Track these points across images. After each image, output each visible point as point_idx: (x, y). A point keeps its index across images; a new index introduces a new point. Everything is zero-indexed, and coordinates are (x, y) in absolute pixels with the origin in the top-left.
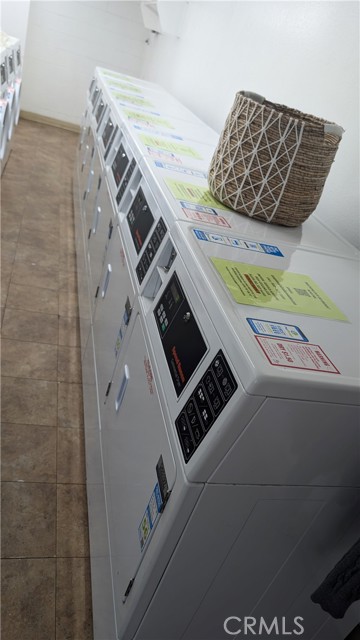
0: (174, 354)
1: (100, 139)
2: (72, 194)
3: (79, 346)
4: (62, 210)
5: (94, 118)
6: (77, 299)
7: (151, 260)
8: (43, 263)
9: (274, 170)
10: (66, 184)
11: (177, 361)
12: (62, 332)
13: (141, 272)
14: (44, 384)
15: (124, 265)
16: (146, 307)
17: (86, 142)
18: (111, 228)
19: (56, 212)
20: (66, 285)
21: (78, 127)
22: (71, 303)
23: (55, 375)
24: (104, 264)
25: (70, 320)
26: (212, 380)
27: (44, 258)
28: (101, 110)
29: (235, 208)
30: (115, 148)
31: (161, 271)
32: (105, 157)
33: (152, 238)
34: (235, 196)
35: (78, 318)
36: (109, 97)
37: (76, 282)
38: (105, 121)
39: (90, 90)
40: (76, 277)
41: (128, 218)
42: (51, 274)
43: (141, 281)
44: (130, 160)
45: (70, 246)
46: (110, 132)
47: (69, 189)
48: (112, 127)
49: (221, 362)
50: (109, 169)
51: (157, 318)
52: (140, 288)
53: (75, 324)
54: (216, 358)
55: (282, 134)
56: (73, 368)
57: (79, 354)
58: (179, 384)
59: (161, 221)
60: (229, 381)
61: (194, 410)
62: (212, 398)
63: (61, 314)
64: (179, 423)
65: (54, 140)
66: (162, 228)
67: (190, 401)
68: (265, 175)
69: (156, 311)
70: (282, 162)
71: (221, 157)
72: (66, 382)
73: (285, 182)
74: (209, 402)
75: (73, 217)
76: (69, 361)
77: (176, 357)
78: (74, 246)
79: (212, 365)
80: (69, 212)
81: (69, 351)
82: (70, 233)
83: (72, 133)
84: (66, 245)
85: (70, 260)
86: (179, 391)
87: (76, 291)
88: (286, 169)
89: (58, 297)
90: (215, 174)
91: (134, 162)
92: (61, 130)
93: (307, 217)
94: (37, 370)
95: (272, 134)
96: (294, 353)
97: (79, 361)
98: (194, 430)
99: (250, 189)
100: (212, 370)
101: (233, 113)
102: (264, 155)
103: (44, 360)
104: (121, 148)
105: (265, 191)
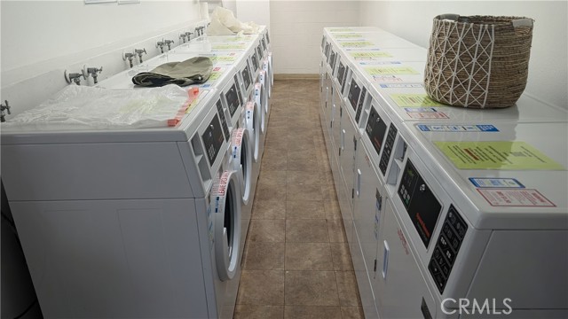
0: (419, 218)
1: (336, 79)
2: (321, 126)
3: (346, 241)
4: (315, 140)
5: (329, 65)
6: (338, 205)
7: (389, 155)
8: (307, 182)
9: (477, 67)
10: (315, 120)
11: (422, 223)
12: (331, 231)
13: (383, 167)
14: (324, 273)
15: (370, 165)
16: (392, 191)
17: (326, 85)
18: (355, 142)
19: (311, 142)
20: (328, 196)
21: (318, 76)
22: (334, 209)
23: (332, 265)
24: (355, 171)
25: (335, 222)
26: (450, 228)
27: (308, 178)
28: (333, 58)
29: (450, 103)
30: (348, 83)
31: (398, 162)
32: (342, 92)
33: (387, 140)
34: (449, 94)
35: (342, 220)
36: (337, 47)
37: (335, 192)
38: (337, 65)
39: (322, 45)
40: (335, 188)
41: (367, 130)
42: (316, 189)
43: (384, 174)
44: (361, 88)
45: (326, 166)
46: (343, 72)
47: (318, 123)
48: (344, 68)
49: (453, 213)
50: (346, 99)
51: (401, 196)
52: (384, 179)
53: (340, 225)
54: (450, 211)
55: (477, 38)
56: (345, 259)
57: (348, 248)
58: (426, 239)
59: (392, 125)
60: (461, 224)
61: (440, 254)
62: (451, 241)
63: (329, 218)
64: (431, 267)
65: (301, 90)
66: (393, 130)
67: (436, 249)
68: (470, 73)
69: (399, 192)
70: (482, 59)
71: (431, 68)
72: (341, 271)
73: (489, 74)
74: (450, 245)
75: (325, 143)
76: (341, 254)
77: (421, 221)
78: (329, 165)
79: (448, 217)
80: (321, 141)
81: (339, 247)
82: (324, 156)
83: (314, 81)
84: (323, 166)
85: (328, 176)
86: (427, 244)
87: (337, 199)
88: (487, 64)
89: (323, 206)
90: (429, 82)
91: (364, 89)
92: (305, 81)
93: (518, 96)
94: (317, 263)
95: (468, 40)
96: (512, 197)
97: (349, 253)
98: (442, 268)
99: (460, 86)
100: (448, 221)
101: (433, 34)
102: (465, 58)
103: (321, 255)
104: (353, 81)
105: (473, 84)
